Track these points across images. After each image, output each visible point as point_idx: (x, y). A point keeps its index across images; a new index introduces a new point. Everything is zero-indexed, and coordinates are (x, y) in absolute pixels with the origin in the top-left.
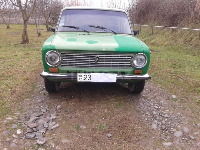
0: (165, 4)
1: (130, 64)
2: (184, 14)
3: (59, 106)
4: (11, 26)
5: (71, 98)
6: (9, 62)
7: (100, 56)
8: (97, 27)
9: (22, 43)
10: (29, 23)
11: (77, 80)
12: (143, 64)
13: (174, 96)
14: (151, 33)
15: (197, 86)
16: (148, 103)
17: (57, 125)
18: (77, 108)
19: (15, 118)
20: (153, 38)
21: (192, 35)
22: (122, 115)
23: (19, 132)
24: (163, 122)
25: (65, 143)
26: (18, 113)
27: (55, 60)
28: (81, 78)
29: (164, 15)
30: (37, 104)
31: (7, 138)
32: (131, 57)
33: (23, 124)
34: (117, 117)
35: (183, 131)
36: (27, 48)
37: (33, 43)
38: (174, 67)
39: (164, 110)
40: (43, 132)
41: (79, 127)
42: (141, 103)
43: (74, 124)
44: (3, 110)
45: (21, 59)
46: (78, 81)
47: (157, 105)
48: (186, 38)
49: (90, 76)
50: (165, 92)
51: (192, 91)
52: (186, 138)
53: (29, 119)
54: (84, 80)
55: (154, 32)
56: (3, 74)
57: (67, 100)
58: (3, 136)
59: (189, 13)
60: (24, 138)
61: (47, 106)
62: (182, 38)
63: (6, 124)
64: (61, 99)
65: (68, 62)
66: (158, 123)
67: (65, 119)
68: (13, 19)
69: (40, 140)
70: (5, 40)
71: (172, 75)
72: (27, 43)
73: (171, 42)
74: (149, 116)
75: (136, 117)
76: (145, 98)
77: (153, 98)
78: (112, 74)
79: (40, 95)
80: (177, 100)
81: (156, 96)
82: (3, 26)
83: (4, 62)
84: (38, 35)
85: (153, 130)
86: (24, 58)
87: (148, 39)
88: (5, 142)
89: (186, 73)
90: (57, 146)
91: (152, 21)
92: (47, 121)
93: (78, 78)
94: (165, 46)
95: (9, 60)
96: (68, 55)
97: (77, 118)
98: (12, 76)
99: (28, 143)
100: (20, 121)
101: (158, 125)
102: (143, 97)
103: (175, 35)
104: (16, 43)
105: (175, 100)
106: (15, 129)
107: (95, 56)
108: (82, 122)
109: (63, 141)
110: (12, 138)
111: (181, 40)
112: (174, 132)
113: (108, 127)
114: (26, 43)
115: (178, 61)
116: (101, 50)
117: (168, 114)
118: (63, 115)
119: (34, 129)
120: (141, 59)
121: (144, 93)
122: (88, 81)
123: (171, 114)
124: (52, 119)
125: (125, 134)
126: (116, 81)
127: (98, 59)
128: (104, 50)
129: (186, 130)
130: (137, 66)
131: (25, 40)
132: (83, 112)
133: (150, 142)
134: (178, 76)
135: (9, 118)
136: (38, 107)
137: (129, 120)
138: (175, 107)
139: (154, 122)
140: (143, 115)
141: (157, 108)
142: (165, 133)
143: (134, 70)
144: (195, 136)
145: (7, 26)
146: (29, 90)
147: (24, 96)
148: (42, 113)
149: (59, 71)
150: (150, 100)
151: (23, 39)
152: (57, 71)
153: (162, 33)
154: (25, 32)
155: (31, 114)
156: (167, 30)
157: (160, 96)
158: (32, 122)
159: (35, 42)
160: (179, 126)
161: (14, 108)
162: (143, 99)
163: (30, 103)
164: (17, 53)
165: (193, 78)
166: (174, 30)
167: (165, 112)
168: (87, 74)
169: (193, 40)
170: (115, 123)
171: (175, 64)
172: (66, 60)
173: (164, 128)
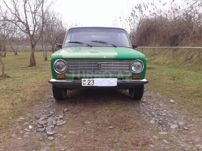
0: (165, 26)
1: (128, 70)
2: (183, 35)
3: (66, 109)
4: (18, 53)
5: (76, 103)
6: (18, 80)
7: (101, 63)
8: (99, 42)
9: (29, 66)
10: (36, 50)
11: (81, 85)
12: (140, 70)
13: (172, 101)
14: (153, 54)
15: (194, 93)
16: (147, 106)
17: (65, 122)
18: (82, 110)
19: (27, 118)
20: (155, 59)
21: (192, 53)
22: (123, 114)
23: (30, 127)
24: (161, 119)
25: (71, 133)
26: (29, 115)
27: (62, 68)
28: (85, 83)
29: (164, 37)
30: (46, 109)
31: (21, 131)
32: (129, 63)
33: (34, 122)
34: (119, 115)
35: (178, 124)
36: (34, 70)
37: (40, 66)
38: (174, 80)
39: (162, 110)
40: (52, 127)
41: (84, 122)
42: (141, 106)
43: (80, 121)
44: (15, 113)
45: (29, 78)
46: (83, 85)
47: (155, 108)
48: (187, 56)
49: (93, 81)
50: (164, 98)
51: (190, 97)
52: (181, 129)
53: (39, 118)
54: (88, 84)
55: (156, 52)
56: (13, 89)
57: (73, 105)
58: (17, 130)
59: (188, 33)
60: (35, 132)
61: (55, 109)
62: (183, 57)
63: (19, 122)
64: (67, 104)
65: (74, 70)
66: (156, 119)
67: (71, 118)
68: (20, 47)
69: (49, 131)
70: (13, 64)
71: (171, 85)
72: (35, 66)
73: (173, 61)
74: (148, 115)
75: (136, 115)
76: (144, 102)
77: (152, 102)
78: (113, 79)
79: (48, 102)
80: (174, 104)
81: (155, 101)
82: (11, 53)
83: (14, 80)
84: (44, 59)
85: (151, 124)
86: (32, 77)
87: (150, 59)
88: (19, 134)
89: (184, 83)
90: (65, 136)
91: (154, 43)
92: (56, 120)
93: (83, 82)
94: (167, 65)
95: (18, 79)
96: (73, 63)
97: (82, 117)
98: (22, 90)
99: (39, 134)
100: (31, 120)
101: (155, 121)
102: (143, 102)
103: (176, 54)
104: (24, 67)
105: (173, 103)
106: (27, 125)
107: (97, 63)
108: (87, 119)
109: (70, 132)
110: (25, 131)
111: (182, 58)
112: (170, 126)
113: (109, 122)
114: (33, 66)
115: (177, 74)
116: (102, 57)
117: (166, 113)
118: (70, 115)
119: (44, 125)
120: (138, 66)
121: (144, 99)
122: (91, 85)
123: (168, 113)
124: (60, 118)
125: (125, 126)
126: (116, 85)
127: (100, 66)
128: (105, 57)
129: (181, 123)
130: (135, 72)
131: (33, 64)
132: (88, 112)
133: (148, 132)
134: (177, 86)
135: (21, 118)
136: (47, 111)
137: (129, 117)
138: (173, 108)
139: (152, 119)
140: (142, 115)
141: (156, 109)
142: (161, 126)
143: (133, 75)
144: (189, 127)
145: (15, 53)
146: (38, 99)
147: (33, 103)
148: (51, 115)
149: (66, 77)
150: (150, 104)
151: (31, 62)
152: (64, 78)
153: (164, 54)
154: (33, 55)
155: (40, 115)
156: (168, 50)
157: (159, 101)
158: (42, 120)
159: (42, 65)
160: (175, 121)
161: (26, 111)
162: (143, 103)
163: (40, 108)
164: (25, 74)
165: (191, 86)
166: (175, 50)
167: (163, 112)
168: (91, 79)
169: (194, 58)
170: (116, 119)
171: (174, 77)
172: (72, 68)
173: (161, 123)
